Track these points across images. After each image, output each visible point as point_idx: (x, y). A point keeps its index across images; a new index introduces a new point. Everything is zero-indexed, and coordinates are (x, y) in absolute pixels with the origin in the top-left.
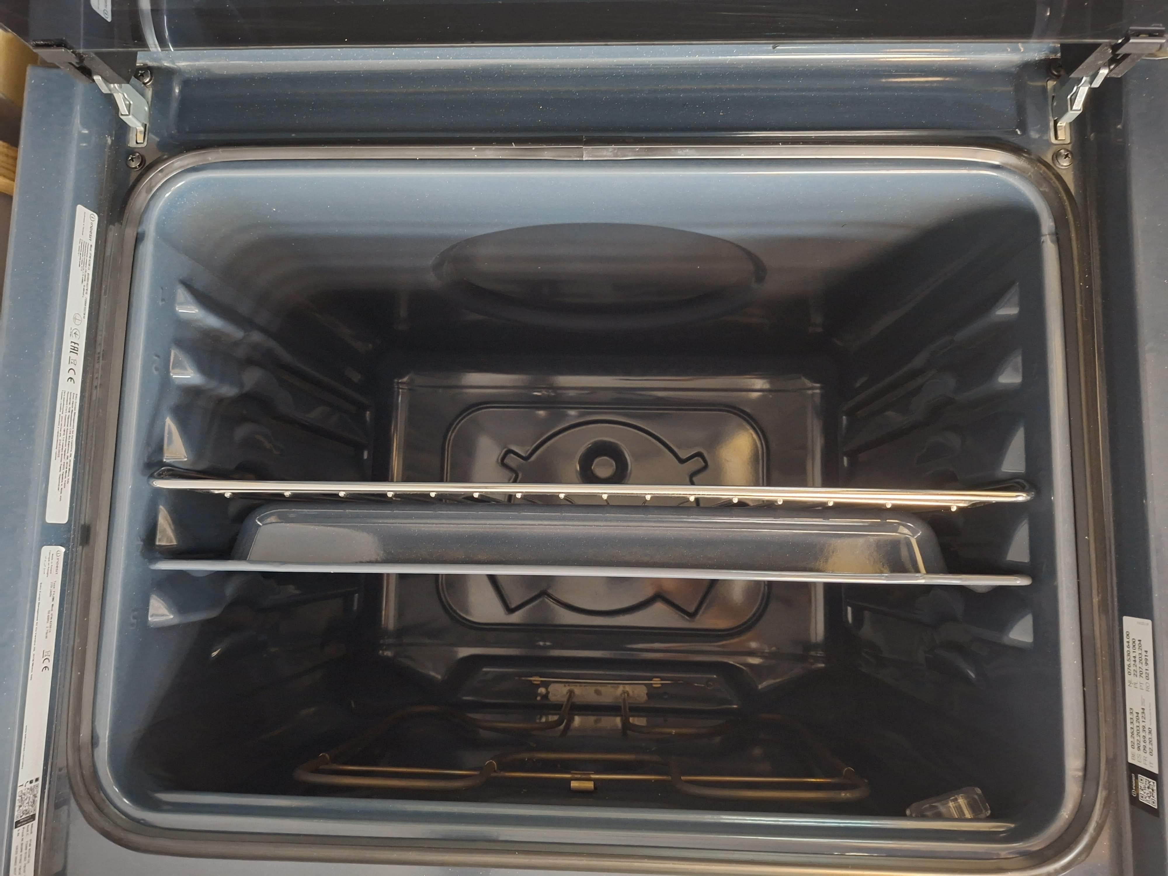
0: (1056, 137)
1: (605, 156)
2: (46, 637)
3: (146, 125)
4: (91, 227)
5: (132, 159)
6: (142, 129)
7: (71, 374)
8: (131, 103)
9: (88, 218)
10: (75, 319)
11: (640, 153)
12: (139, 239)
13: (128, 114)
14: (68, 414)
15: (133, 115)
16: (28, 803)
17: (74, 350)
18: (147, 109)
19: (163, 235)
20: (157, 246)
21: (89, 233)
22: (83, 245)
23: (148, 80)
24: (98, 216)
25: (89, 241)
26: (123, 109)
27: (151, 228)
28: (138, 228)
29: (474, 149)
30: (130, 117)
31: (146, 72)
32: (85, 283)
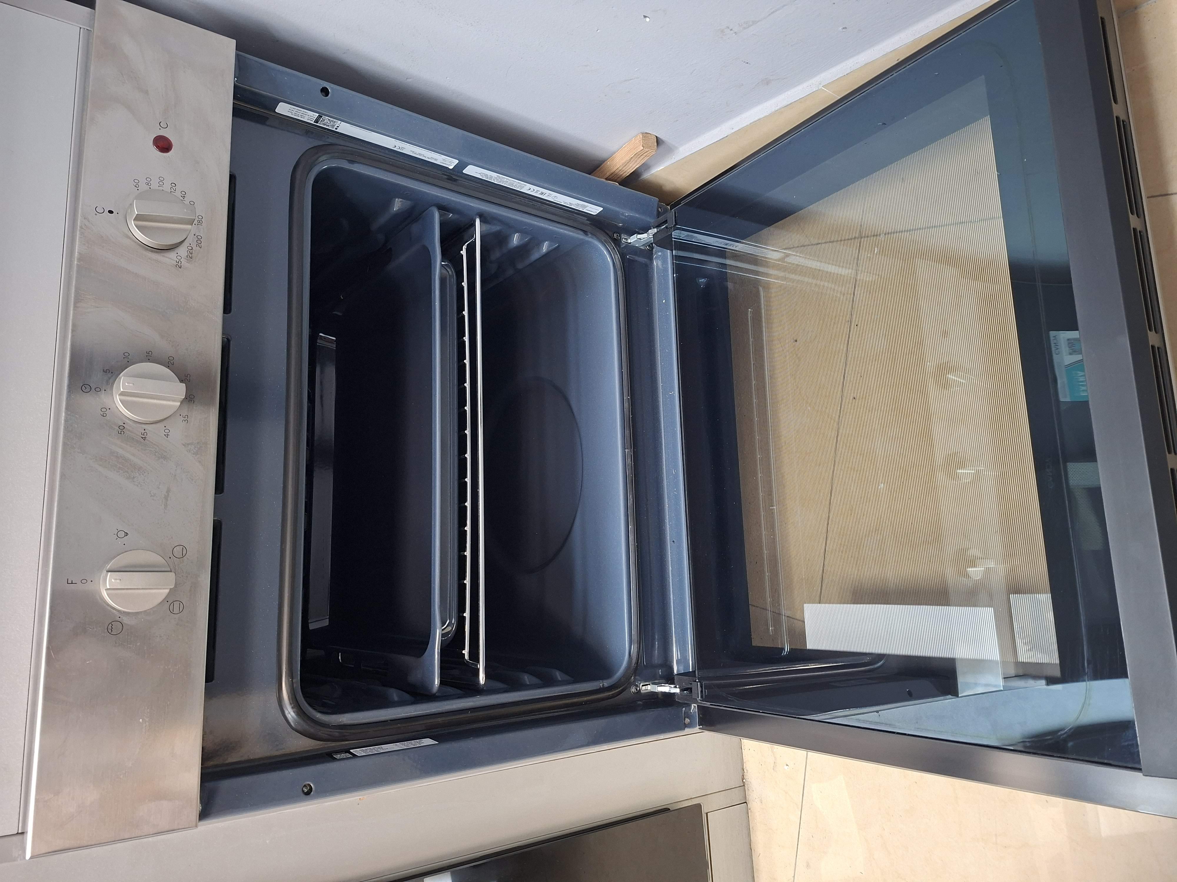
0: (643, 686)
1: (628, 460)
2: (411, 151)
3: (630, 244)
4: (591, 211)
5: (617, 235)
6: (629, 242)
7: (532, 190)
8: (642, 240)
9: (596, 211)
10: (556, 197)
11: (630, 477)
12: (585, 232)
13: (638, 238)
14: (514, 184)
15: (637, 240)
16: (327, 123)
17: (542, 193)
18: (637, 245)
19: (583, 243)
20: (582, 239)
21: (589, 210)
22: (585, 207)
23: (648, 248)
24: (595, 215)
25: (586, 209)
26: (639, 236)
27: (589, 239)
28: (590, 233)
29: (628, 397)
30: (636, 239)
31: (651, 248)
32: (569, 204)
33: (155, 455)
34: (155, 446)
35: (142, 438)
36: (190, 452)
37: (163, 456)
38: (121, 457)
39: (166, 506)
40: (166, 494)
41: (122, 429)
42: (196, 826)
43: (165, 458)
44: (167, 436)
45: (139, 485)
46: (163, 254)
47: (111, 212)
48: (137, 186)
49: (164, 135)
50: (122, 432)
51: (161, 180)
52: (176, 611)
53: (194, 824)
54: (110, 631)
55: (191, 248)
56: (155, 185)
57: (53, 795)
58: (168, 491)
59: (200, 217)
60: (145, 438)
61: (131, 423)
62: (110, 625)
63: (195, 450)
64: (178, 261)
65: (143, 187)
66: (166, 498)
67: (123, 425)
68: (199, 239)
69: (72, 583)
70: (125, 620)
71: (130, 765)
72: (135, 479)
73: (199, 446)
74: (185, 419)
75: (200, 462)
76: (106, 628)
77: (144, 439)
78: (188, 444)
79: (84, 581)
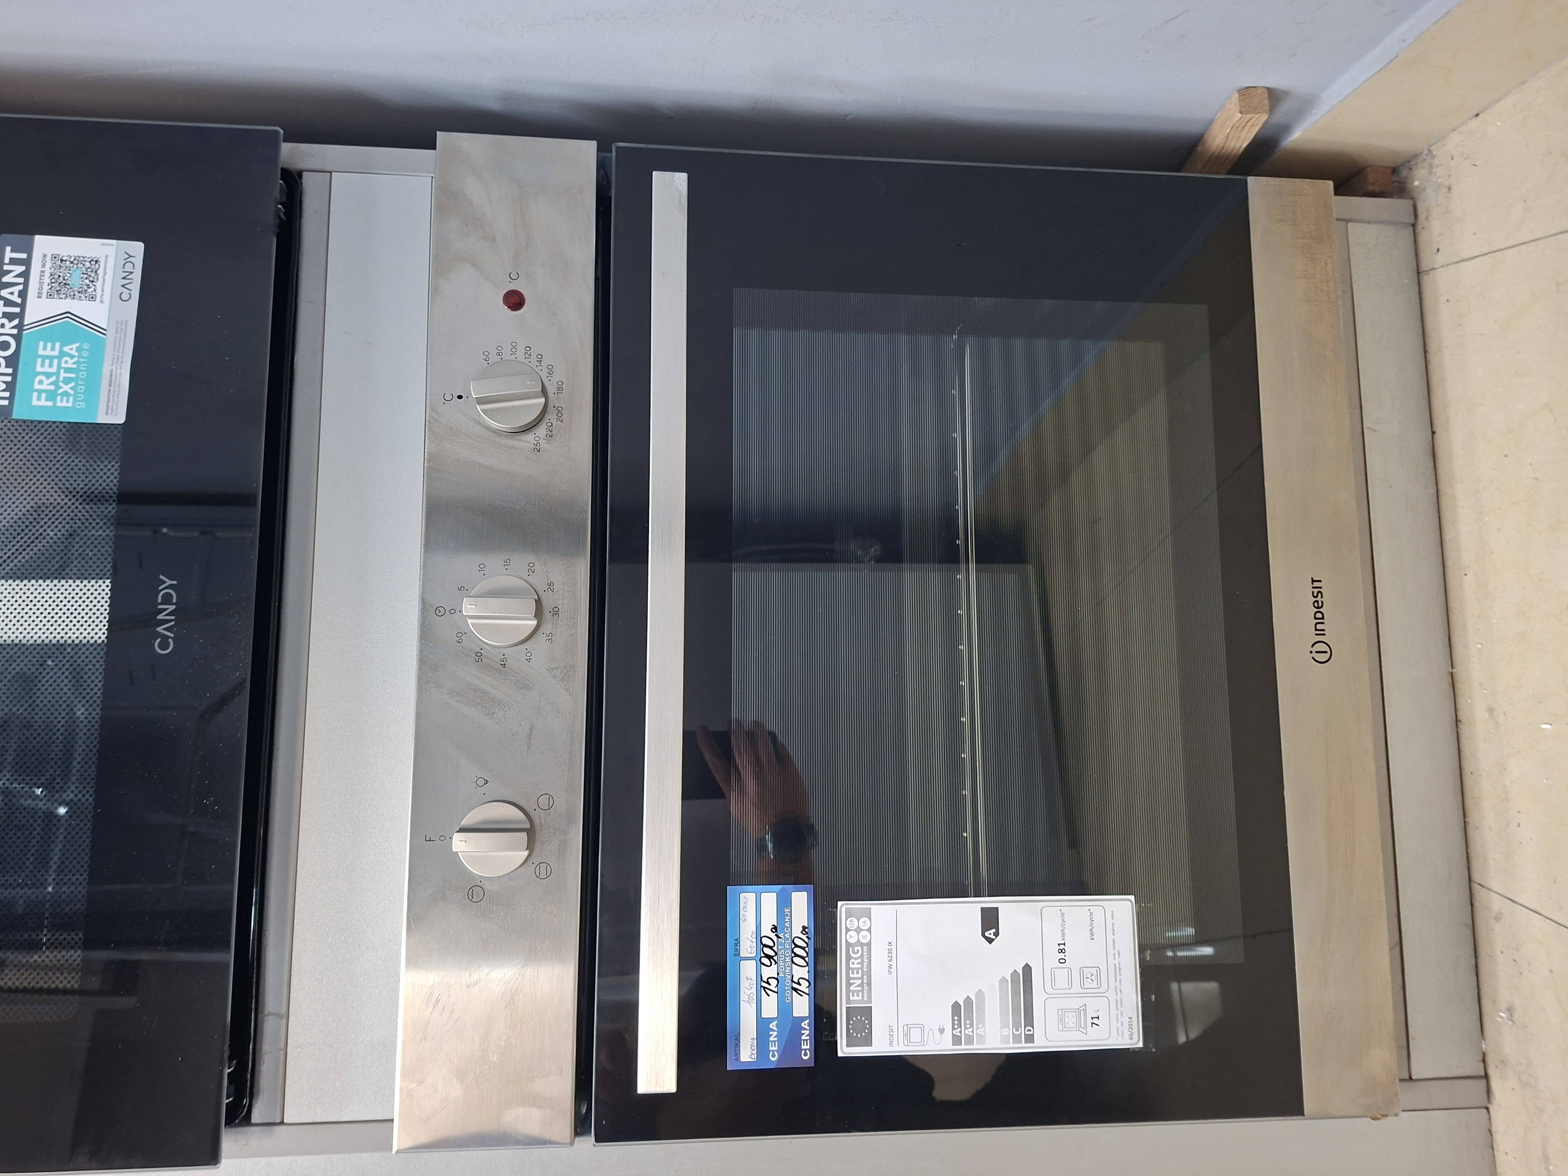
33: (516, 685)
34: (516, 674)
35: (501, 665)
36: (555, 678)
37: (525, 686)
38: (479, 689)
39: (529, 747)
40: (529, 732)
41: (479, 656)
42: (572, 1143)
43: (527, 687)
44: (529, 660)
45: (499, 723)
46: (517, 437)
47: (460, 397)
48: (487, 359)
49: (515, 289)
50: (480, 660)
51: (514, 346)
52: (543, 875)
53: (568, 1141)
54: (471, 898)
55: (550, 424)
56: (507, 354)
57: (415, 1085)
58: (532, 728)
59: (560, 383)
60: (504, 664)
61: (489, 648)
62: (471, 890)
63: (561, 676)
64: (536, 442)
65: (494, 358)
66: (529, 736)
67: (481, 651)
68: (559, 412)
69: (430, 840)
70: (487, 885)
71: (495, 1059)
72: (495, 716)
73: (565, 671)
74: (549, 638)
75: (567, 690)
76: (467, 893)
77: (504, 666)
78: (553, 669)
79: (442, 838)
